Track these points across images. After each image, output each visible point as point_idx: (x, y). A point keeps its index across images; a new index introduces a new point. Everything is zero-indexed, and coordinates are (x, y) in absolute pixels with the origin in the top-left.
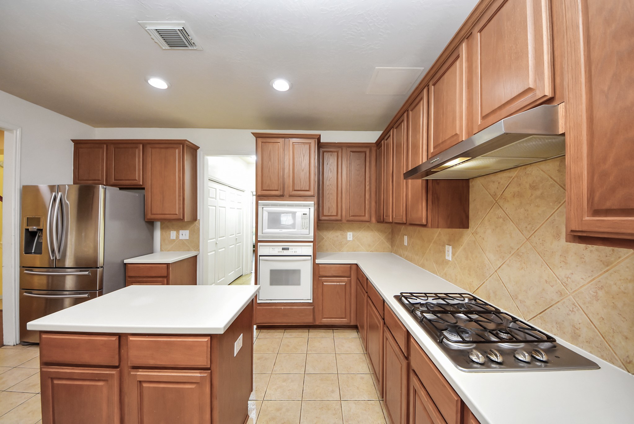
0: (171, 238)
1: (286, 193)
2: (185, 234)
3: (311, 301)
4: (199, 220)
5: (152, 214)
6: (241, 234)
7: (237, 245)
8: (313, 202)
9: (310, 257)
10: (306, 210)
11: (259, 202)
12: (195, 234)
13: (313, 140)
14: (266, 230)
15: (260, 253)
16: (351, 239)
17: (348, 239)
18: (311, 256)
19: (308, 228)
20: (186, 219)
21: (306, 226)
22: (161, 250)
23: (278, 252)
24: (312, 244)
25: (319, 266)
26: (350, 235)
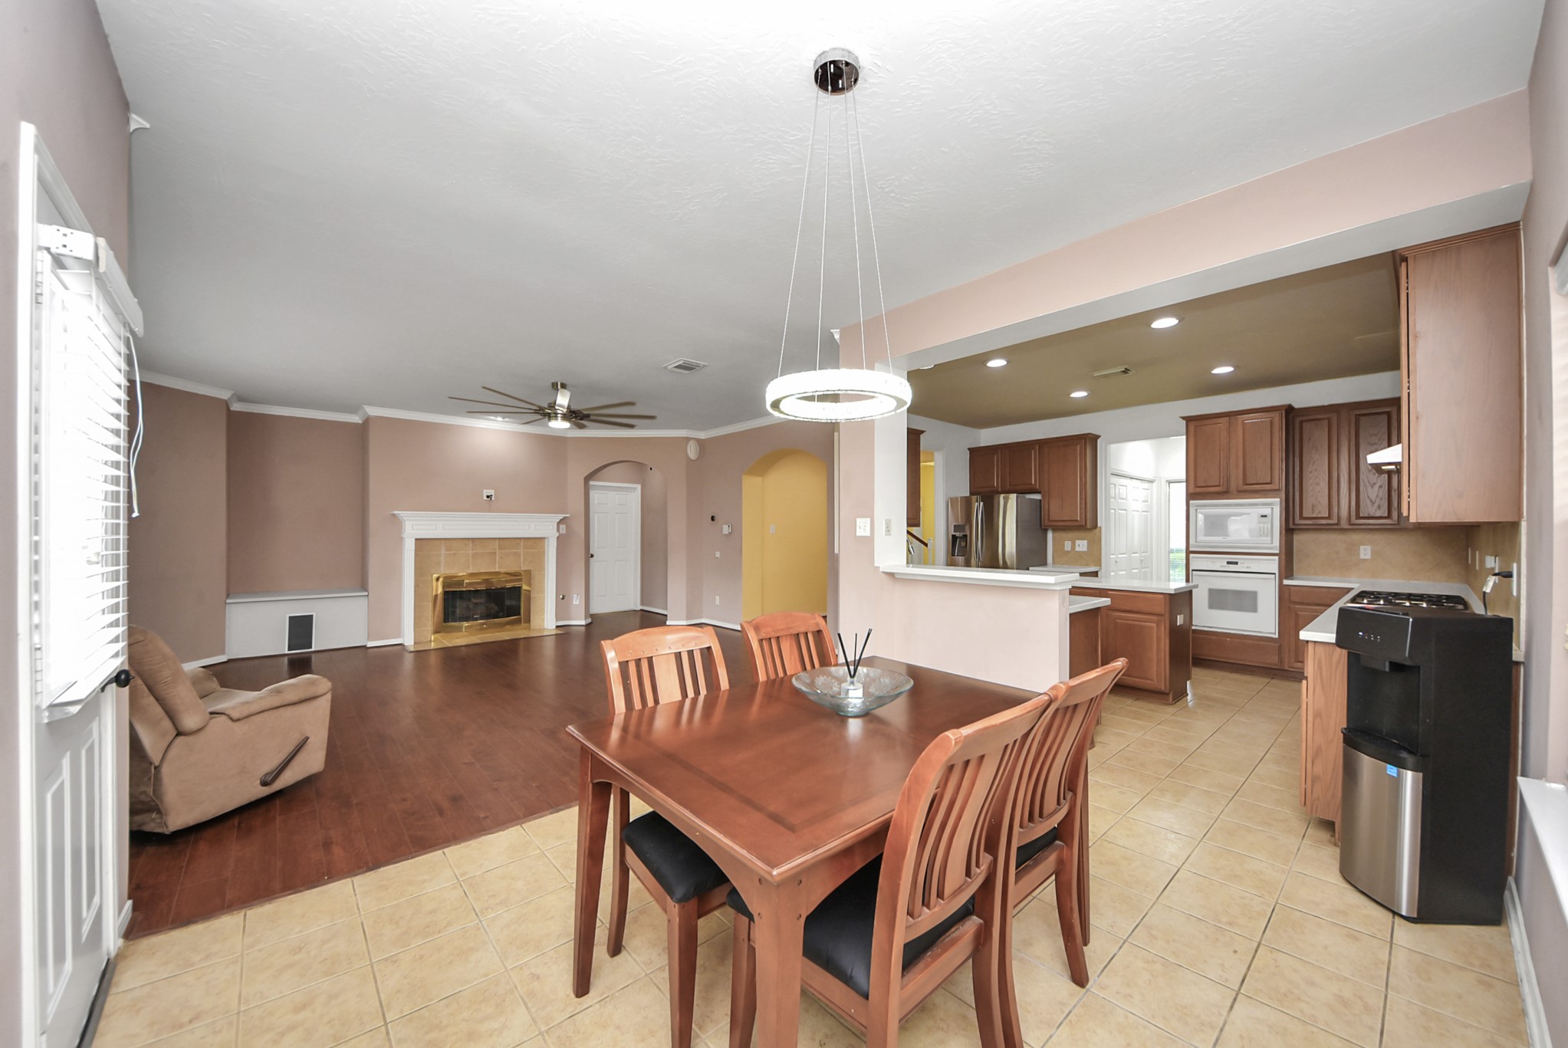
0: (1066, 549)
1: (1233, 487)
2: (1082, 545)
3: (1277, 636)
4: (1100, 527)
5: (1049, 521)
6: (1148, 554)
7: (1143, 570)
8: (1278, 500)
9: (1274, 576)
10: (1266, 511)
11: (1191, 502)
12: (1096, 545)
13: (1278, 414)
14: (1202, 538)
15: (1191, 568)
16: (1368, 557)
17: (1362, 556)
18: (1275, 574)
19: (1270, 535)
20: (1088, 527)
21: (1266, 532)
22: (1054, 563)
23: (1221, 566)
24: (1277, 558)
25: (1289, 590)
26: (1365, 550)
